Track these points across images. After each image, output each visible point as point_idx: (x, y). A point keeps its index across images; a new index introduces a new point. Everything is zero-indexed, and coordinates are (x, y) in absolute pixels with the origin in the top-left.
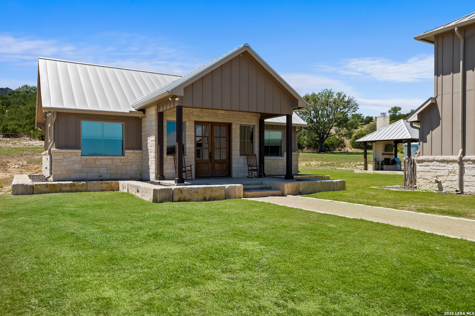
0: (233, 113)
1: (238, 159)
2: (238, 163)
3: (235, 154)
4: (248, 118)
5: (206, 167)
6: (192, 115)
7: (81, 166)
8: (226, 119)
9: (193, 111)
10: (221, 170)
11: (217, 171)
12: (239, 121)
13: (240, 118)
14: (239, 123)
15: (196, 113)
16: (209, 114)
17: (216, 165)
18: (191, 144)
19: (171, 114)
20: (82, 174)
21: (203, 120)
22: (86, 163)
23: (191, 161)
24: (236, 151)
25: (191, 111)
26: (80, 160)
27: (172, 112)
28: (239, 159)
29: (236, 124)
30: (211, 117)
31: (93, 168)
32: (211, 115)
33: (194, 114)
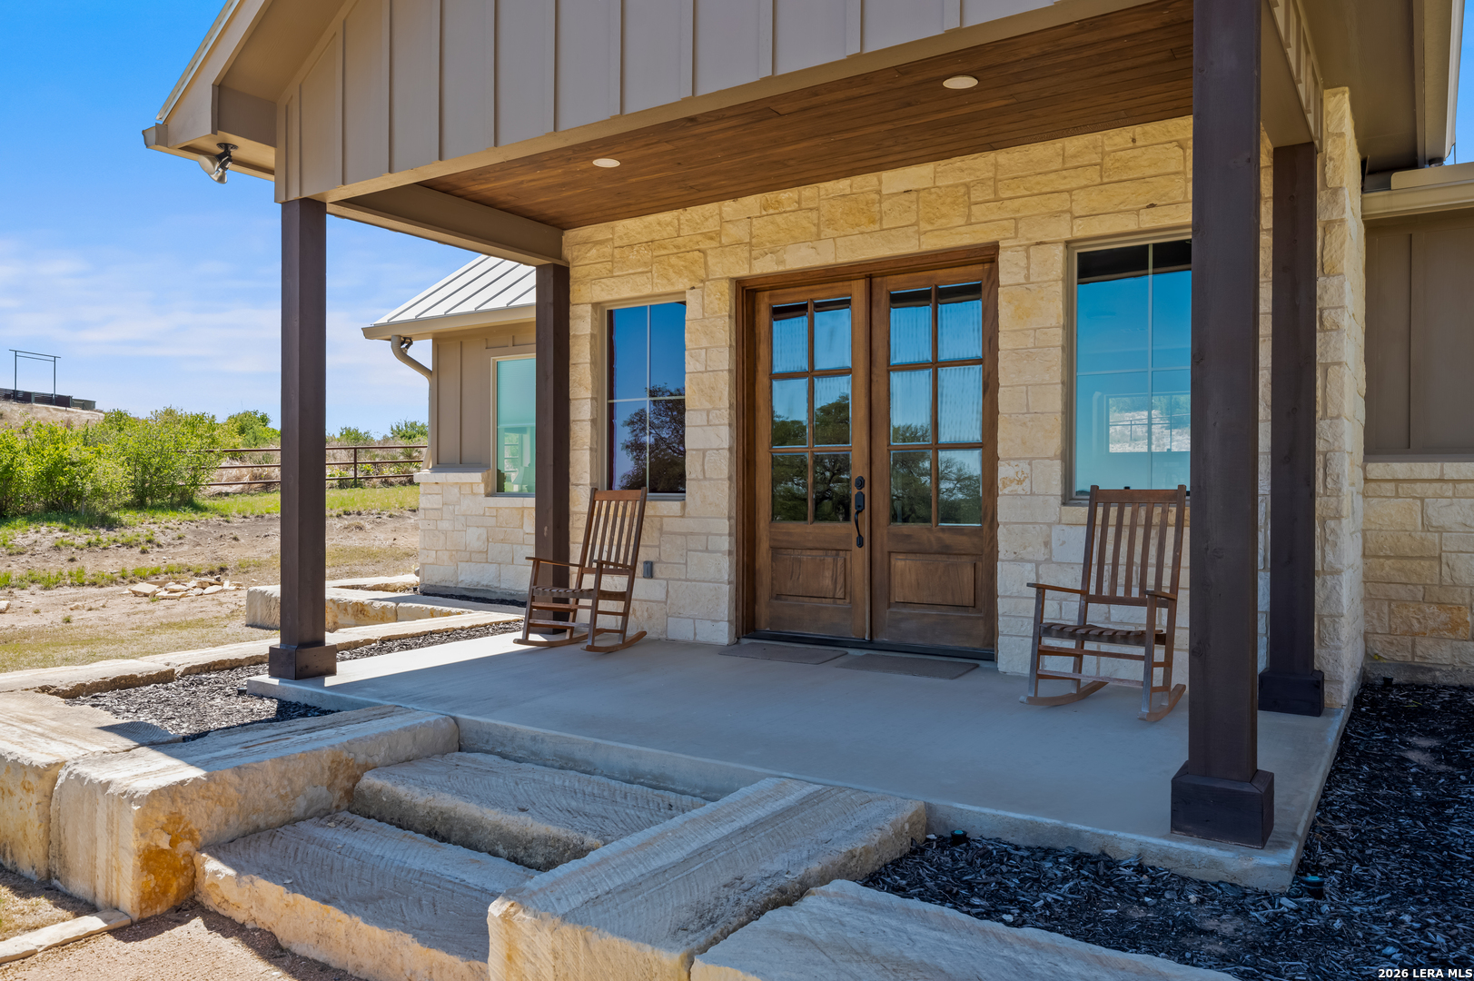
0: (996, 165)
1: (1050, 525)
2: (1049, 561)
3: (1019, 489)
4: (1152, 171)
5: (828, 574)
6: (714, 244)
7: (485, 536)
8: (939, 223)
9: (723, 221)
10: (938, 601)
11: (905, 611)
12: (1056, 214)
13: (1070, 191)
14: (1062, 230)
15: (736, 232)
16: (814, 215)
17: (900, 563)
18: (709, 424)
19: (609, 266)
20: (486, 565)
21: (783, 262)
22: (497, 526)
23: (708, 534)
24: (1024, 466)
25: (712, 225)
26: (482, 513)
27: (616, 251)
28: (1056, 531)
29: (1028, 247)
30: (828, 232)
31: (515, 546)
32: (831, 222)
33: (724, 240)
